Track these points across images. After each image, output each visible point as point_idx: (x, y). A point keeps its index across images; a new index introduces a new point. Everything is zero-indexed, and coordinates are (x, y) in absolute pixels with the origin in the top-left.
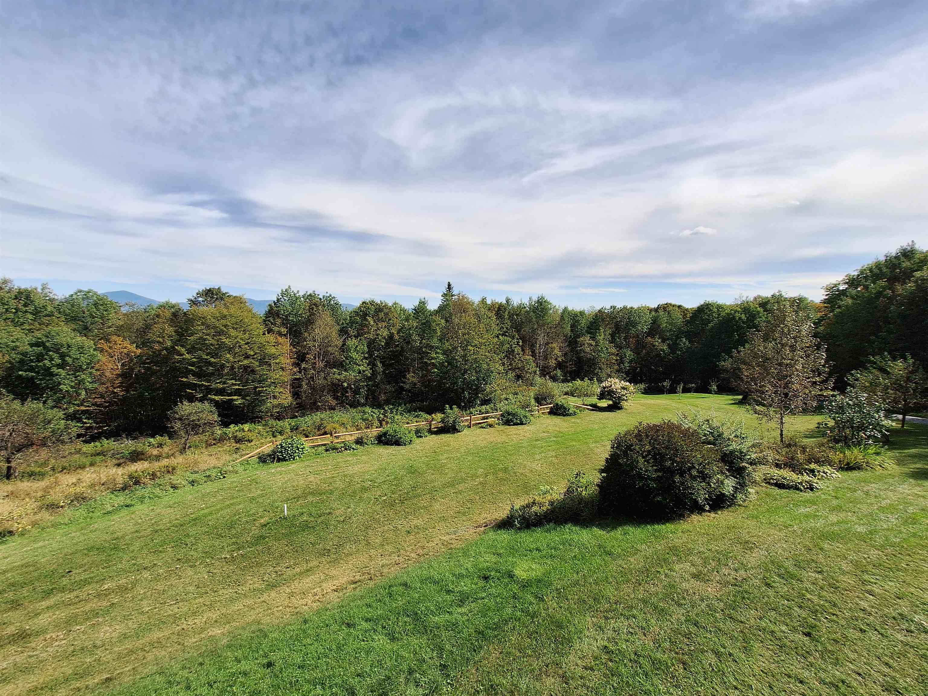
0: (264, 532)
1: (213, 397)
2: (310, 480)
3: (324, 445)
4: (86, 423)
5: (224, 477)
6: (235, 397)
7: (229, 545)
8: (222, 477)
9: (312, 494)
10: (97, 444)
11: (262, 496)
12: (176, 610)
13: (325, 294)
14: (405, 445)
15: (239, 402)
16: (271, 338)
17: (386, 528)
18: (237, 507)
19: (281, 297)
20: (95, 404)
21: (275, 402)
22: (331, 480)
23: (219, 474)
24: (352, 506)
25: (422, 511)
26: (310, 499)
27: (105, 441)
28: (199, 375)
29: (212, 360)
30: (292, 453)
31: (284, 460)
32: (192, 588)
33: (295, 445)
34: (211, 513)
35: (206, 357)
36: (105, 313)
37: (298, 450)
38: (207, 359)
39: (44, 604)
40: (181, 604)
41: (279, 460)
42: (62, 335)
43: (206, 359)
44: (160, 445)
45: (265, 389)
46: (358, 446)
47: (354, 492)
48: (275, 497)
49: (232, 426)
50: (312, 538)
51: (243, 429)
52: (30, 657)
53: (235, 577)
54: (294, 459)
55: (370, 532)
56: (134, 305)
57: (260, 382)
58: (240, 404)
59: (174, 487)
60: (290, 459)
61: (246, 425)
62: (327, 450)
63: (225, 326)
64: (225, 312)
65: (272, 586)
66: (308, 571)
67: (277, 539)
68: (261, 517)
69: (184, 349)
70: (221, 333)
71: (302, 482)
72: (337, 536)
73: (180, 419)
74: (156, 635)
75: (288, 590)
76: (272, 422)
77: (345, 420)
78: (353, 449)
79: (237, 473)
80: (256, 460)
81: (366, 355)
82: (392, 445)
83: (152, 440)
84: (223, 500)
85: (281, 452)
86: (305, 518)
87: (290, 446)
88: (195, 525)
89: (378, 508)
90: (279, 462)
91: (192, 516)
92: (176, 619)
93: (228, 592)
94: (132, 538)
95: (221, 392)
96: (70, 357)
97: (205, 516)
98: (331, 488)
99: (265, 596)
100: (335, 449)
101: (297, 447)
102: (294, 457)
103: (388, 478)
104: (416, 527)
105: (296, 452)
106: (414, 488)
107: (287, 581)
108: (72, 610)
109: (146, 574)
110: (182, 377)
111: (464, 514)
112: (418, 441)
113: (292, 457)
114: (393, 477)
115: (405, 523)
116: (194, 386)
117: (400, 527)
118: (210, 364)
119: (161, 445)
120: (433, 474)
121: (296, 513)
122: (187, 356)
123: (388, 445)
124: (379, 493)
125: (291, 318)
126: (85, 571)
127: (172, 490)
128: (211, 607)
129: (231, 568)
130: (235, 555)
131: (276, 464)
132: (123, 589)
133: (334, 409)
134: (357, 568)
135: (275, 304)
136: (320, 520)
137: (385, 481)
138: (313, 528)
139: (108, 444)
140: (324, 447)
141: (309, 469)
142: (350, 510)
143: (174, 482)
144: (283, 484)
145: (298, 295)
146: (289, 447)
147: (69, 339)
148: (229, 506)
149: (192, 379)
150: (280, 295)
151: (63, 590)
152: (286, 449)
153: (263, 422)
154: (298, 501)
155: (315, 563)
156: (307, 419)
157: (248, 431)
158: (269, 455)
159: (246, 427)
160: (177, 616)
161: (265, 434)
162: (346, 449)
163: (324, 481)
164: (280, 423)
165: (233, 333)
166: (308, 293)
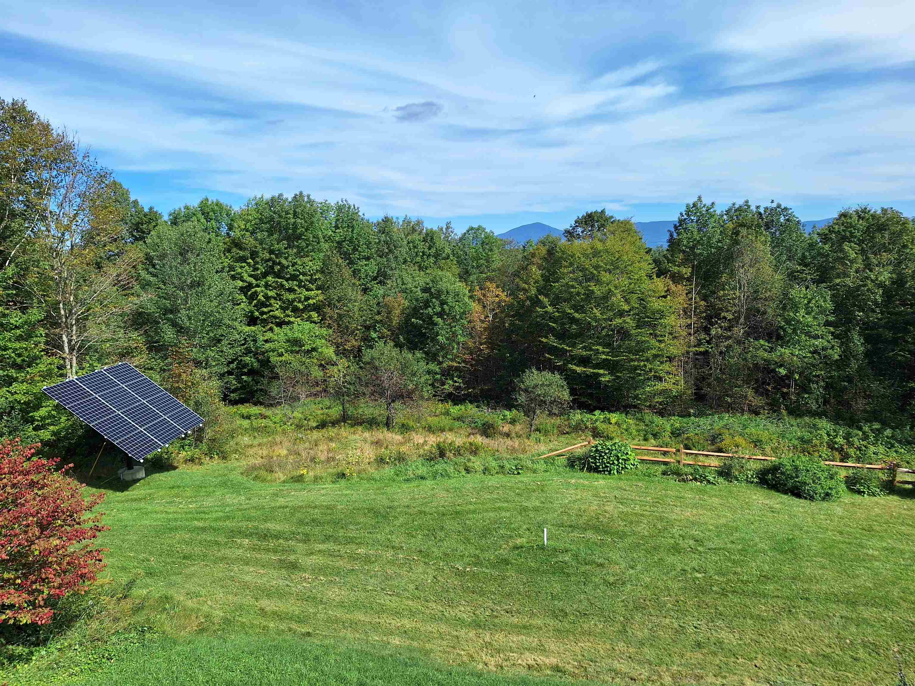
0: (512, 557)
1: (574, 367)
2: (606, 508)
3: (666, 463)
4: (456, 382)
5: (519, 473)
6: (601, 371)
7: (470, 556)
8: (516, 472)
9: (596, 529)
10: (463, 407)
11: (536, 509)
12: (388, 602)
13: (769, 205)
14: (812, 498)
15: (607, 379)
16: (660, 284)
17: (667, 621)
18: (503, 514)
19: (685, 217)
20: (464, 361)
21: (660, 386)
22: (634, 519)
23: (514, 468)
24: (639, 567)
25: (750, 622)
26: (589, 534)
27: (470, 406)
28: (562, 336)
29: (577, 315)
30: (608, 463)
31: (596, 470)
32: (412, 587)
33: (614, 452)
34: (474, 512)
35: (569, 311)
36: (490, 253)
37: (618, 460)
38: (571, 314)
39: (321, 547)
40: (394, 598)
41: (590, 469)
42: (444, 280)
43: (569, 313)
44: (513, 422)
45: (642, 364)
46: (721, 480)
47: (656, 548)
48: (549, 517)
49: (597, 412)
50: (557, 588)
51: (609, 419)
52: (287, 585)
53: (452, 595)
54: (610, 473)
55: (638, 616)
56: (511, 242)
57: (636, 353)
58: (608, 381)
59: (468, 471)
60: (604, 471)
61: (614, 415)
62: (664, 473)
63: (597, 267)
64: (599, 246)
65: (477, 625)
66: (525, 627)
67: (519, 571)
68: (521, 537)
69: (547, 300)
70: (590, 278)
71: (595, 507)
72: (588, 599)
73: (526, 391)
74: (360, 616)
75: (487, 639)
76: (648, 416)
77: (764, 436)
78: (709, 482)
79: (535, 471)
80: (563, 460)
81: (831, 318)
82: (785, 492)
83: (507, 413)
84: (494, 500)
85: (595, 458)
86: (567, 559)
87: (607, 451)
88: (454, 518)
89: (675, 586)
90: (590, 472)
91: (458, 507)
92: (382, 610)
93: (435, 607)
94: (401, 512)
95: (584, 361)
96: (448, 305)
97: (469, 512)
98: (627, 529)
99: (462, 633)
100: (677, 473)
101: (618, 457)
102: (611, 470)
103: (729, 546)
104: (719, 643)
105: (613, 464)
106: (764, 578)
107: (496, 628)
108: (329, 561)
109: (390, 554)
110: (542, 337)
111: (836, 665)
112: (847, 498)
113: (605, 470)
114: (740, 547)
115: (704, 627)
116: (553, 350)
117: (691, 630)
118: (573, 320)
119: (515, 421)
120: (823, 567)
121: (560, 545)
122: (550, 309)
123: (778, 491)
124: (694, 564)
125: (698, 251)
126: (357, 530)
127: (464, 473)
128: (412, 614)
129: (456, 583)
130: (468, 569)
131: (585, 474)
132: (367, 560)
133: (757, 414)
134: (583, 656)
135: (676, 227)
136: (583, 569)
137: (720, 549)
138: (568, 575)
139: (470, 409)
140: (663, 467)
141: (617, 493)
142: (631, 571)
143: (470, 464)
144: (570, 502)
145: (712, 210)
146: (606, 454)
147: (449, 285)
148: (495, 510)
149: (552, 341)
150: (684, 213)
151: (336, 540)
152: (601, 456)
153: (639, 415)
154: (572, 532)
155: (538, 622)
156: (702, 421)
157: (616, 423)
158: (580, 459)
159: (614, 417)
160: (384, 608)
161: (634, 433)
162: (695, 479)
163: (623, 516)
164: (659, 420)
165: (606, 277)
166: (737, 206)
